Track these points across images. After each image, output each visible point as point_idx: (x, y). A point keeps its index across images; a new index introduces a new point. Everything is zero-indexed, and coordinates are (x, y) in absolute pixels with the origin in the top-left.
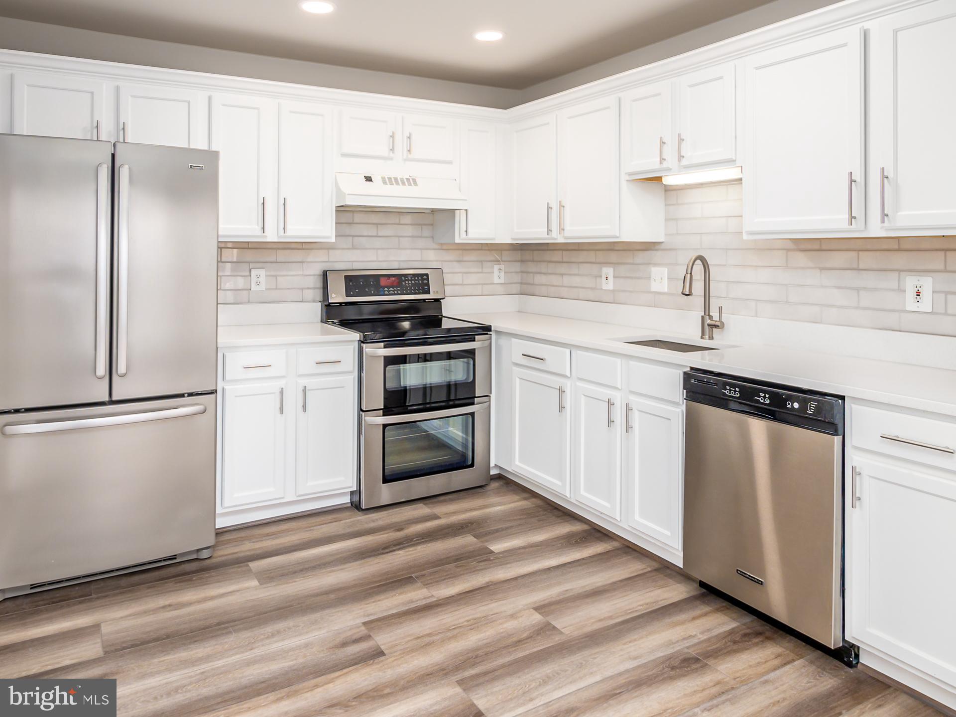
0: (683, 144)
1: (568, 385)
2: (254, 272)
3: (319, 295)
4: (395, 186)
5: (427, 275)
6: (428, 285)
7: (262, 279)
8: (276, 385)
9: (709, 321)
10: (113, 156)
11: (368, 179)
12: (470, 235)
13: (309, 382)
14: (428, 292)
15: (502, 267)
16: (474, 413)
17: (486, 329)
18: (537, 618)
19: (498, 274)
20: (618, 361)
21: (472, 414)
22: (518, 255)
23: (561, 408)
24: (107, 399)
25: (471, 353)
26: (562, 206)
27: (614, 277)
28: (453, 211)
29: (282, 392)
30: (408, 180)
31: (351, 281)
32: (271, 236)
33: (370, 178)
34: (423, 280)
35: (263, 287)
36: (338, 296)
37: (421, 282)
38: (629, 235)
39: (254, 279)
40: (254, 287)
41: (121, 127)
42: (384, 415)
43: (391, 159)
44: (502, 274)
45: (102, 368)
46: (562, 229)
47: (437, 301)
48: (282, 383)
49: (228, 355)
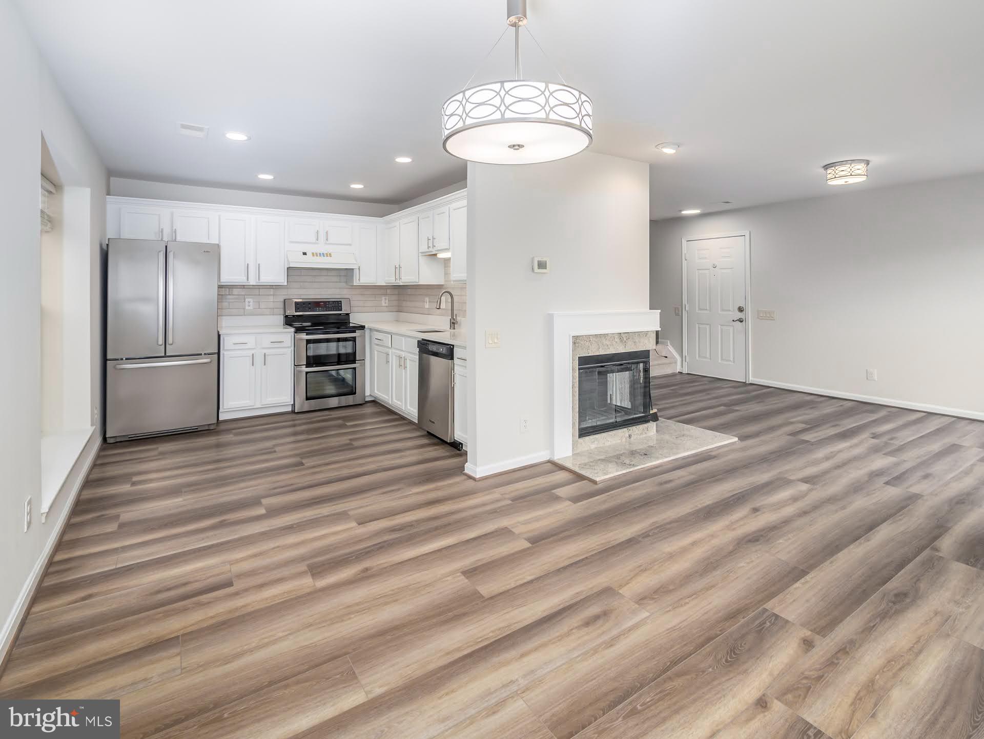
0: (435, 241)
1: (390, 351)
2: (247, 300)
3: (282, 312)
4: (318, 257)
5: (341, 301)
6: (341, 306)
7: (251, 304)
8: (250, 353)
9: (453, 321)
10: (166, 247)
11: (305, 254)
12: (361, 281)
13: (267, 352)
14: (341, 310)
15: (387, 298)
16: (355, 368)
17: (362, 328)
18: (348, 442)
19: (384, 302)
20: (403, 338)
21: (355, 369)
22: (396, 292)
23: (388, 362)
24: (163, 355)
25: (354, 339)
26: (400, 267)
27: (429, 302)
28: (353, 269)
29: (253, 355)
30: (327, 254)
31: (298, 304)
32: (252, 282)
33: (306, 253)
34: (338, 304)
35: (251, 308)
36: (292, 312)
37: (337, 305)
38: (423, 281)
39: (247, 303)
40: (247, 308)
41: (174, 230)
42: (306, 367)
43: (317, 243)
44: (387, 301)
45: (161, 341)
46: (400, 279)
47: (348, 314)
48: (253, 352)
49: (225, 339)
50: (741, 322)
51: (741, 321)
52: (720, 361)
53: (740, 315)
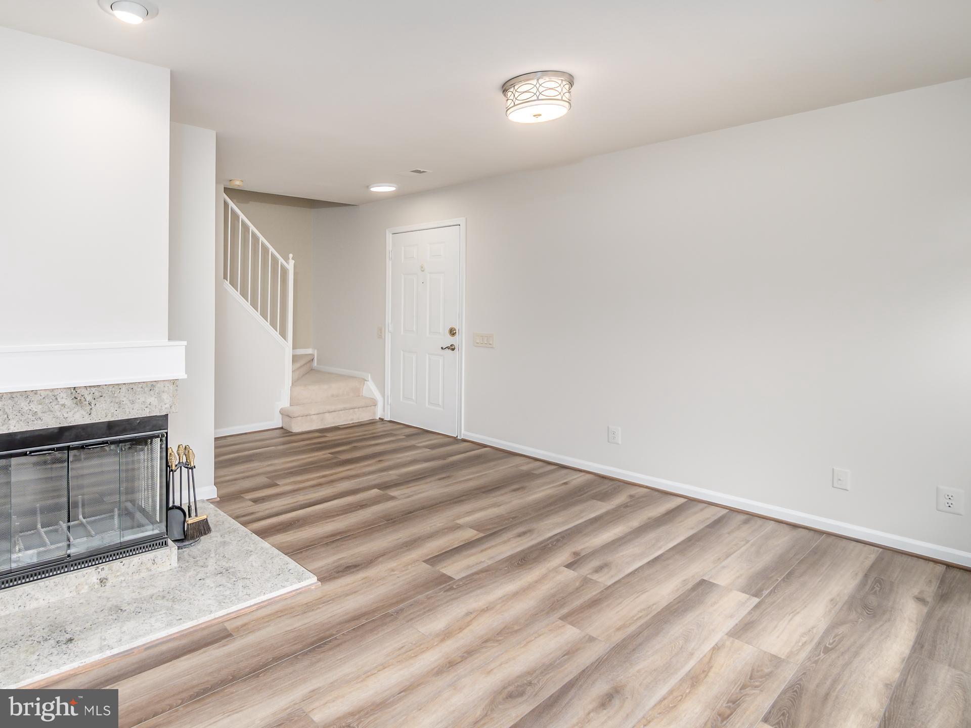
50: (453, 350)
51: (452, 347)
52: (427, 405)
53: (450, 340)
